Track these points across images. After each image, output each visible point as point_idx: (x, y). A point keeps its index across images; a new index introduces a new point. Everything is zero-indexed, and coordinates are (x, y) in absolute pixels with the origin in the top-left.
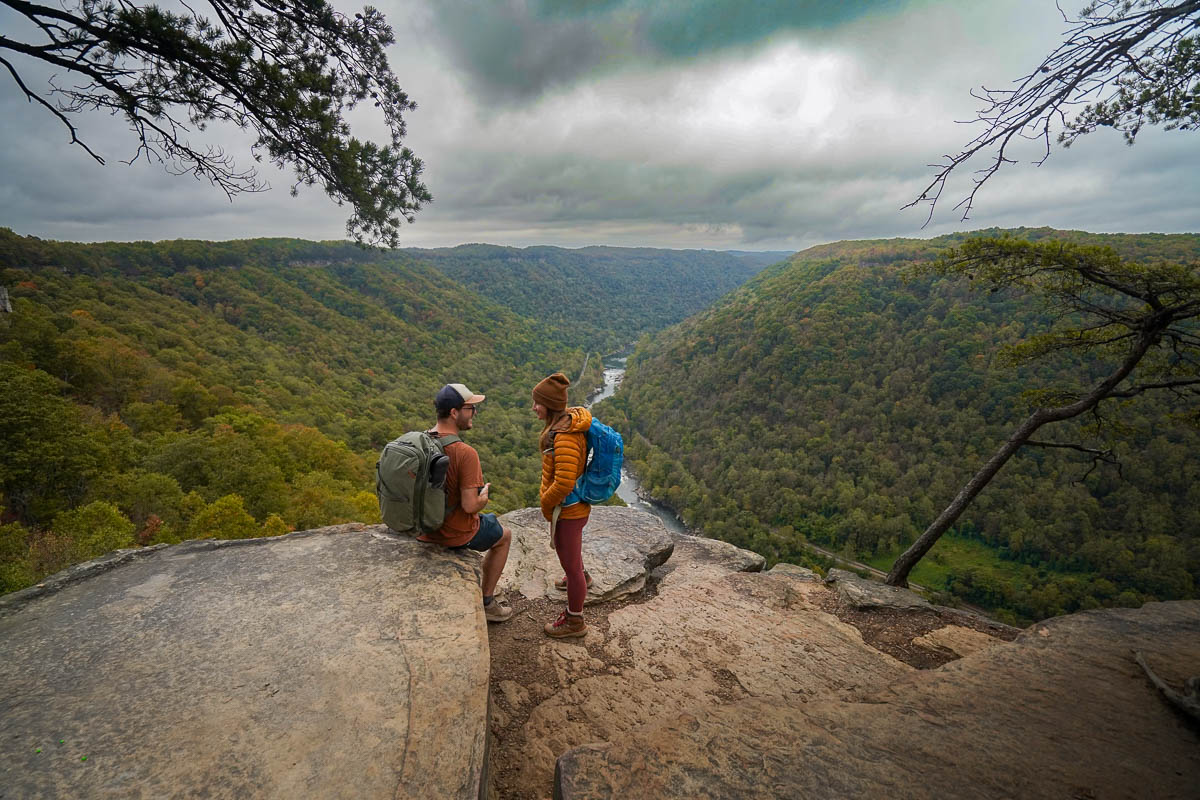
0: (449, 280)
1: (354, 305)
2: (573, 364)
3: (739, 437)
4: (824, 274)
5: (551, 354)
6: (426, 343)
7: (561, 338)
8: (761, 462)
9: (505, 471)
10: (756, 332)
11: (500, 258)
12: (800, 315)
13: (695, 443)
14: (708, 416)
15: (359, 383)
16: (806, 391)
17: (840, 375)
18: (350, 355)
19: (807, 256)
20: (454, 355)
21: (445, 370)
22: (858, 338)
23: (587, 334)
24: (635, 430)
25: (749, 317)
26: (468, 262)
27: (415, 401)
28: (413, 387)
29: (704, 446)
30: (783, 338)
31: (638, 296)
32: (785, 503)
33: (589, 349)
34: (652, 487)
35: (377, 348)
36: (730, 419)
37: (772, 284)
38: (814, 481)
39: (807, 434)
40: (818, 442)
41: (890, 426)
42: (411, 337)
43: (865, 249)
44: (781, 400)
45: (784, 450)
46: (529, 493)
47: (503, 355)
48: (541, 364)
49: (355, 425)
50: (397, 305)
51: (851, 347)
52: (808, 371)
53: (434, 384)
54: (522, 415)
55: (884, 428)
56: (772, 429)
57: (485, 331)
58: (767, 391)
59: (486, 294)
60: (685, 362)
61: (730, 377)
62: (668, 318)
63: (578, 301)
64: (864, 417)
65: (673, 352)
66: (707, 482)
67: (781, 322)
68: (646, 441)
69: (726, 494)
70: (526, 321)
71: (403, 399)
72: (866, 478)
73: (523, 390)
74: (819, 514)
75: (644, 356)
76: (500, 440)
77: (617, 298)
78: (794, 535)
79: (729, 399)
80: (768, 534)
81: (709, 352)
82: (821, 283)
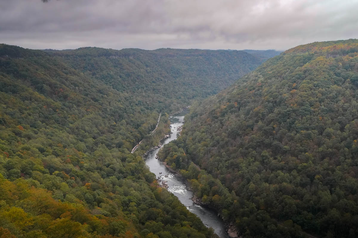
0: (73, 70)
1: (10, 85)
2: (151, 121)
3: (255, 163)
4: (305, 63)
5: (138, 115)
6: (58, 109)
7: (144, 105)
8: (269, 179)
9: (109, 188)
10: (263, 99)
11: (105, 55)
12: (290, 88)
13: (227, 167)
14: (235, 151)
15: (13, 135)
16: (296, 134)
17: (317, 124)
18: (7, 117)
19: (294, 52)
20: (77, 116)
21: (71, 125)
22: (327, 101)
23: (160, 102)
24: (190, 161)
25: (258, 90)
26: (84, 58)
27: (50, 145)
28: (49, 136)
29: (233, 169)
30: (280, 102)
31: (190, 78)
32: (286, 205)
33: (161, 111)
34: (202, 196)
35: (26, 112)
36: (249, 152)
37: (272, 70)
38: (304, 191)
39: (298, 161)
40: (305, 166)
41: (351, 155)
42: (48, 105)
43: (330, 47)
44: (280, 140)
45: (284, 171)
46: (124, 202)
47: (107, 115)
48: (132, 121)
49: (8, 163)
50: (39, 85)
51: (323, 107)
52: (297, 122)
53: (64, 134)
54: (120, 153)
55: (347, 157)
56: (275, 159)
57: (96, 101)
58: (271, 135)
59: (97, 78)
60: (220, 118)
61: (248, 126)
62: (209, 91)
63: (154, 82)
64: (334, 150)
65: (212, 112)
66: (236, 192)
67: (279, 92)
68: (198, 168)
69: (248, 200)
70: (122, 95)
71: (43, 144)
72: (338, 189)
73: (120, 137)
74: (308, 212)
75: (194, 115)
76: (106, 169)
77: (177, 80)
78: (293, 226)
79: (247, 141)
80: (276, 226)
81: (235, 112)
82: (303, 68)
